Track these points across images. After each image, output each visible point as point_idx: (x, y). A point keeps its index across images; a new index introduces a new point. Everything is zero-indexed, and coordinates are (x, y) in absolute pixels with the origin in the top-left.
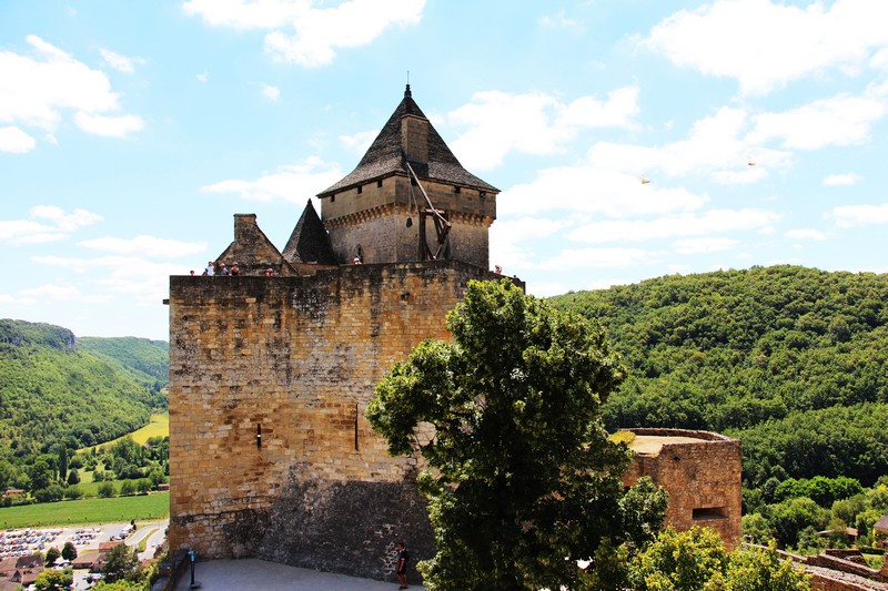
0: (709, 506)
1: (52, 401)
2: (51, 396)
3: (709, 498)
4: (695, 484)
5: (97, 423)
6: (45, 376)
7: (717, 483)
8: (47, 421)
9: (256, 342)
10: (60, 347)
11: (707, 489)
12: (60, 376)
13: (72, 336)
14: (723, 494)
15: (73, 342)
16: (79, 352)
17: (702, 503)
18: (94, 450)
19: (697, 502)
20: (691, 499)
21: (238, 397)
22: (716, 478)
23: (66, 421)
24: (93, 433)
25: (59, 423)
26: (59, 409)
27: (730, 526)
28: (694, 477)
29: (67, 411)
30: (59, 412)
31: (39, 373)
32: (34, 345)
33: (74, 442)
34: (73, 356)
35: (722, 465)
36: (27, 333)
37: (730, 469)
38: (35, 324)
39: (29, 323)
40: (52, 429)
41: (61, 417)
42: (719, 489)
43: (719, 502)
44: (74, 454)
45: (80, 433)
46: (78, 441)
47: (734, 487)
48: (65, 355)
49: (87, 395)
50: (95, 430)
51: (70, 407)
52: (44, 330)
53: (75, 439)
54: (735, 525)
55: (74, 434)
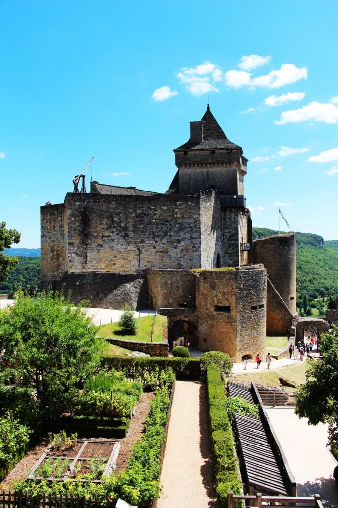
0: (221, 305)
1: (307, 273)
2: (306, 270)
3: (221, 300)
4: (214, 292)
5: (328, 285)
6: (305, 260)
7: (225, 293)
8: (303, 283)
9: (57, 226)
10: (316, 246)
11: (220, 295)
12: (312, 260)
13: (322, 239)
14: (227, 299)
15: (323, 242)
16: (325, 248)
17: (218, 303)
18: (323, 299)
19: (216, 302)
20: (213, 300)
21: (54, 244)
22: (225, 290)
23: (312, 284)
24: (326, 290)
25: (309, 285)
26: (310, 277)
27: (231, 317)
28: (214, 289)
29: (314, 278)
30: (310, 279)
31: (301, 259)
32: (302, 244)
33: (315, 294)
34: (322, 250)
35: (228, 284)
36: (300, 238)
37: (231, 286)
38: (304, 234)
39: (301, 233)
40: (305, 287)
41: (310, 281)
42: (226, 297)
43: (226, 304)
44: (313, 300)
45: (319, 290)
46: (317, 294)
47: (233, 296)
48: (318, 250)
49: (326, 270)
50: (327, 289)
51: (316, 276)
52: (308, 237)
53: (316, 293)
54: (234, 317)
55: (316, 290)
